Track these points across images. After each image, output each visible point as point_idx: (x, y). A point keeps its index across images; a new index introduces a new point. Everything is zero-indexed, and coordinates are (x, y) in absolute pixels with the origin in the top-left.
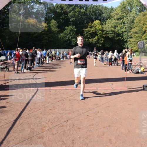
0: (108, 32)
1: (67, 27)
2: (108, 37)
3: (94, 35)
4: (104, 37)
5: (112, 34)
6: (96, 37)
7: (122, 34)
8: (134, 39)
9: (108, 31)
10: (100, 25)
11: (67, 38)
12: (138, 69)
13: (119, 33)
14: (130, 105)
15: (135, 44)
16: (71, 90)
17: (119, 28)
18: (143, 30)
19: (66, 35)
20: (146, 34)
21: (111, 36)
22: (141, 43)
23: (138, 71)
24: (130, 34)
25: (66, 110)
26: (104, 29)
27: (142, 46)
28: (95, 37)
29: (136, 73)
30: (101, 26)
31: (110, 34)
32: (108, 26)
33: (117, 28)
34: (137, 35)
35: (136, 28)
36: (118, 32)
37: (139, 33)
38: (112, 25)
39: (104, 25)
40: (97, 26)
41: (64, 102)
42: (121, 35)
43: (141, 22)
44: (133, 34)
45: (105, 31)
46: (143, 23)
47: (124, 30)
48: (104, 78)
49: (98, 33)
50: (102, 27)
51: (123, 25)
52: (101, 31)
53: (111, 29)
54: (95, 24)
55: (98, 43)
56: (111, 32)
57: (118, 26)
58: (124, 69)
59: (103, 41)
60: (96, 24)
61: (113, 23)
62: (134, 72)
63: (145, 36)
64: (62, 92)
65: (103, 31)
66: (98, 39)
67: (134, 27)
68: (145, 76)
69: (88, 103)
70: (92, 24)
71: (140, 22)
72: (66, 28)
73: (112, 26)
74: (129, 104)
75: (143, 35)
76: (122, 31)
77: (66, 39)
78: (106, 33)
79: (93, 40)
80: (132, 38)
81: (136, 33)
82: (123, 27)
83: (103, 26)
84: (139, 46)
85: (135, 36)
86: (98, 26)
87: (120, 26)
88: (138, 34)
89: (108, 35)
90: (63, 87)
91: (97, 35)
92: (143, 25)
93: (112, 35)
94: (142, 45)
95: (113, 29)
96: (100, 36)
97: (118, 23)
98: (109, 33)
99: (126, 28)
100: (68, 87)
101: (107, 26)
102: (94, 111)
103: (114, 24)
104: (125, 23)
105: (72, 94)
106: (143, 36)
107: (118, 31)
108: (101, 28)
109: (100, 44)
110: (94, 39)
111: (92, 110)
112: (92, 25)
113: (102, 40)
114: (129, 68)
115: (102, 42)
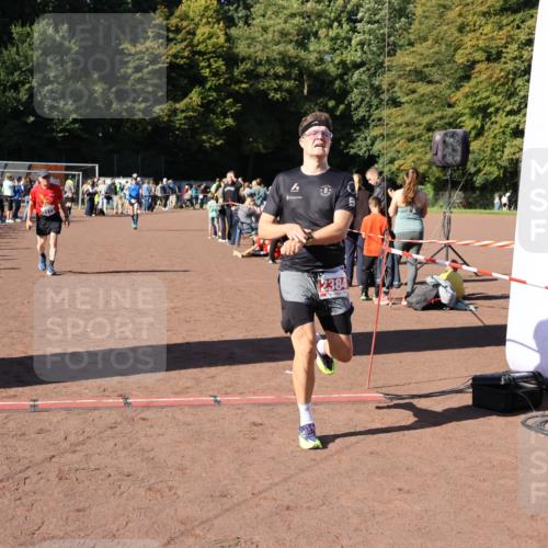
0: (262, 70)
1: (23, 25)
2: (265, 93)
3: (184, 82)
4: (237, 97)
5: (287, 77)
6: (195, 97)
7: (341, 77)
8: (408, 112)
9: (260, 64)
10: (218, 22)
11: (23, 96)
12: (437, 285)
13: (325, 72)
14: (408, 492)
15: (411, 139)
16: (68, 409)
17: (326, 45)
18: (460, 58)
19: (16, 76)
20: (473, 82)
21: (279, 89)
22: (453, 135)
23: (437, 296)
24: (383, 81)
25: (45, 539)
26: (242, 49)
27: (458, 158)
28: (185, 95)
29: (424, 309)
30: (219, 29)
31: (277, 77)
32: (265, 29)
33: (313, 45)
34: (423, 88)
35: (418, 48)
36: (317, 69)
37: (436, 77)
38: (288, 27)
39: (241, 24)
40: (198, 32)
41: (28, 488)
42: (338, 83)
43: (451, 15)
44: (400, 82)
45: (243, 60)
46: (460, 20)
47: (352, 55)
48: (250, 336)
49: (206, 72)
50: (229, 38)
51: (346, 27)
52: (221, 63)
53: (281, 48)
54: (185, 17)
55: (208, 127)
56: (280, 70)
57: (322, 32)
58: (355, 282)
59: (234, 116)
60: (191, 15)
61: (293, 15)
62: (413, 299)
63: (467, 96)
64: (11, 425)
65: (232, 60)
66: (207, 107)
67: (411, 44)
68: (474, 322)
69: (170, 489)
70: (171, 14)
71: (441, 16)
72: (16, 30)
73: (284, 34)
74: (400, 490)
75: (458, 88)
76: (343, 63)
77: (19, 101)
78: (251, 75)
79: (174, 112)
80: (395, 103)
81: (420, 75)
82: (350, 40)
83: (233, 31)
84: (440, 154)
85: (414, 92)
86: (203, 31)
87: (332, 33)
88: (430, 82)
89: (263, 85)
90: (15, 396)
91: (201, 81)
92: (456, 34)
93: (287, 84)
94: (459, 148)
95: (291, 50)
96: (217, 89)
97: (319, 16)
98: (266, 74)
99: (362, 44)
100: (47, 397)
101: (255, 31)
102: (211, 536)
103: (297, 20)
104: (360, 15)
105: (72, 438)
106: (459, 94)
107: (321, 60)
108: (222, 39)
109: (219, 134)
110: (180, 105)
111: (198, 531)
112: (174, 21)
113: (225, 114)
114: (387, 282)
115: (230, 121)
